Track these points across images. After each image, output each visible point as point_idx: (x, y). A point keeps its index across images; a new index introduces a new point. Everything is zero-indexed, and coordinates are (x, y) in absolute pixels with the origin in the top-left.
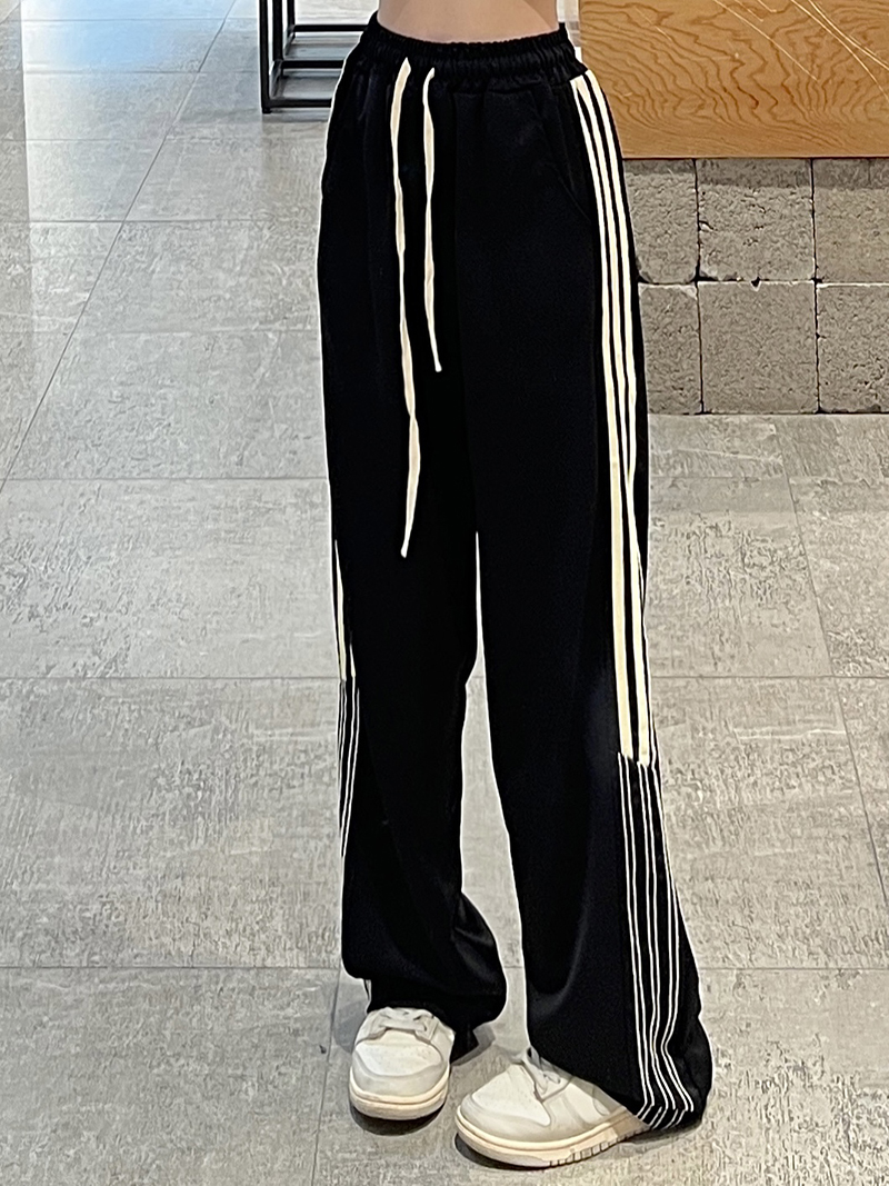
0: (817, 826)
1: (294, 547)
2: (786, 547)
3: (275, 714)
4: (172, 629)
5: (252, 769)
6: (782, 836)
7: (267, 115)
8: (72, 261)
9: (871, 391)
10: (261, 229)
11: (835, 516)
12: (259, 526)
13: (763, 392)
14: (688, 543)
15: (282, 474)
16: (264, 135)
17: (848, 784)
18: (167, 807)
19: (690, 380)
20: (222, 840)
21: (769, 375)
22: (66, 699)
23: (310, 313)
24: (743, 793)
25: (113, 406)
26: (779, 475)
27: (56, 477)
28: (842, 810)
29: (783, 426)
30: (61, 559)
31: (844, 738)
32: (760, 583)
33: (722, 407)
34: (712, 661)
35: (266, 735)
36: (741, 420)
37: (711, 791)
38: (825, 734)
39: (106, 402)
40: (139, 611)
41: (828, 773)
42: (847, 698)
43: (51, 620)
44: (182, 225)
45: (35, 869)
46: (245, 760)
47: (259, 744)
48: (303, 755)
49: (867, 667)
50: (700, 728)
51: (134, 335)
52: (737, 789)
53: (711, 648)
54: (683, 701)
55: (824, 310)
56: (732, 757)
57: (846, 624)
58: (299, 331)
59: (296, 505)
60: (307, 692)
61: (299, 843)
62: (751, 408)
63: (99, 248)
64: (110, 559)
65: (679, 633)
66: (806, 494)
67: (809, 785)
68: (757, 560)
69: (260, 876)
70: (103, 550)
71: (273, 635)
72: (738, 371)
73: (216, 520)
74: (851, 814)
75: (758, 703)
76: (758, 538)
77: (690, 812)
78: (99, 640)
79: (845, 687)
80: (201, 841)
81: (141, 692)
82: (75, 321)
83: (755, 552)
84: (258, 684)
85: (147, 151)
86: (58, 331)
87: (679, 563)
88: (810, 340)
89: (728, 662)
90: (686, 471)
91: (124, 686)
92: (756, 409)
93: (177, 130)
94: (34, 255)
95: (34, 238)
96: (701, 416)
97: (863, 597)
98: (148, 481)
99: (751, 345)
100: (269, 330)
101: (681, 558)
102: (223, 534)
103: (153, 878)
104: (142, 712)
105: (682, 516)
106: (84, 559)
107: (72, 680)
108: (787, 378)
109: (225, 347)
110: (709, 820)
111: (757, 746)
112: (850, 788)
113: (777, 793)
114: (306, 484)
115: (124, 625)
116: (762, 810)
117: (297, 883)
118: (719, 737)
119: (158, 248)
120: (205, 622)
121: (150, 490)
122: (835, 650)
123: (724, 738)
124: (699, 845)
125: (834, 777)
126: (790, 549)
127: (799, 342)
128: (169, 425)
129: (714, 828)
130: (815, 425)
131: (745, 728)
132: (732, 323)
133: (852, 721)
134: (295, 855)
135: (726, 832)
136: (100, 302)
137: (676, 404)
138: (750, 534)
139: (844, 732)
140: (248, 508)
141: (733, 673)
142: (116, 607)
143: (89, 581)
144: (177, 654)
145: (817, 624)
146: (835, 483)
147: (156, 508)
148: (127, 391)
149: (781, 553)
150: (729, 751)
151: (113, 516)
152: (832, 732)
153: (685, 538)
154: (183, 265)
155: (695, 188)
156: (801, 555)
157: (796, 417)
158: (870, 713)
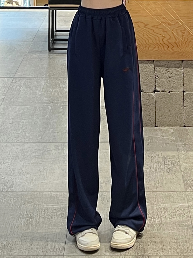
0: (180, 227)
1: (54, 160)
2: (175, 160)
3: (49, 200)
4: (24, 180)
5: (43, 213)
6: (171, 229)
7: (50, 52)
10: (47, 80)
11: (187, 152)
12: (46, 154)
13: (171, 121)
14: (151, 159)
15: (52, 141)
16: (49, 57)
17: (188, 217)
18: (22, 223)
19: (153, 118)
20: (36, 229)
21: (172, 117)
23: (59, 101)
24: (162, 219)
25: (10, 124)
26: (174, 142)
28: (186, 223)
29: (175, 130)
32: (168, 169)
33: (161, 125)
34: (156, 188)
35: (46, 206)
36: (165, 129)
37: (155, 219)
38: (182, 205)
39: (8, 123)
40: (16, 175)
41: (183, 214)
42: (189, 197)
44: (28, 79)
47: (45, 208)
48: (55, 211)
50: (153, 204)
51: (16, 107)
52: (161, 218)
53: (156, 185)
54: (149, 197)
55: (186, 100)
56: (160, 211)
57: (189, 179)
58: (56, 106)
59: (55, 149)
60: (56, 195)
61: (54, 230)
62: (167, 125)
63: (7, 84)
64: (9, 162)
65: (148, 181)
66: (180, 147)
67: (178, 217)
68: (168, 163)
70: (7, 160)
71: (49, 181)
72: (165, 116)
73: (35, 153)
74: (188, 224)
75: (167, 198)
76: (169, 158)
77: (150, 224)
78: (6, 182)
79: (188, 194)
80: (31, 230)
81: (16, 195)
82: (1, 103)
83: (167, 161)
84: (45, 193)
85: (19, 60)
87: (148, 164)
88: (182, 108)
89: (160, 188)
90: (151, 141)
91: (12, 193)
92: (169, 126)
93: (27, 55)
96: (155, 128)
98: (19, 143)
99: (168, 109)
100: (49, 106)
101: (149, 162)
102: (37, 156)
104: (17, 200)
105: (150, 152)
106: (3, 163)
108: (177, 118)
109: (38, 110)
110: (154, 225)
111: (166, 208)
113: (171, 219)
114: (57, 144)
115: (12, 179)
116: (167, 223)
118: (157, 206)
119: (22, 85)
120: (32, 178)
121: (19, 145)
122: (186, 185)
123: (158, 206)
125: (184, 215)
126: (176, 160)
127: (179, 108)
128: (24, 129)
129: (155, 227)
131: (164, 204)
132: (163, 103)
133: (189, 202)
134: (53, 233)
135: (158, 228)
136: (7, 98)
137: (149, 124)
138: (166, 157)
139: (187, 205)
140: (43, 150)
141: (161, 190)
142: (10, 174)
143: (4, 168)
144: (25, 186)
145: (182, 179)
146: (187, 144)
147: (21, 150)
148: (14, 120)
149: (174, 162)
150: (159, 209)
151: (10, 152)
152: (185, 205)
153: (150, 158)
154: (28, 89)
155: (154, 67)
156: (179, 162)
157: (178, 128)
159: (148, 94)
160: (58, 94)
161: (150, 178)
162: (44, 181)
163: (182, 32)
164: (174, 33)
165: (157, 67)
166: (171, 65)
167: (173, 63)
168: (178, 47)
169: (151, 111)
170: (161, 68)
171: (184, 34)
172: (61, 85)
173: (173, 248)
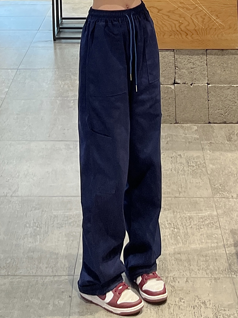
0: (208, 239)
2: (200, 161)
9: (224, 117)
11: (214, 152)
13: (194, 117)
14: (171, 159)
17: (217, 228)
19: (172, 113)
21: (195, 112)
26: (198, 141)
28: (216, 235)
29: (199, 127)
31: (216, 215)
32: (193, 171)
33: (182, 121)
34: (179, 193)
36: (187, 125)
37: (179, 229)
38: (211, 214)
41: (212, 224)
42: (217, 203)
49: (223, 195)
50: (175, 211)
52: (187, 229)
53: (178, 189)
54: (171, 204)
55: (210, 93)
56: (185, 220)
57: (217, 183)
62: (190, 122)
66: (205, 146)
67: (206, 228)
68: (192, 164)
72: (187, 111)
74: (218, 236)
75: (192, 205)
76: (193, 158)
77: (173, 235)
79: (217, 200)
83: (192, 162)
88: (206, 102)
89: (183, 193)
90: (171, 139)
92: (192, 122)
96: (176, 124)
99: (190, 103)
101: (169, 164)
111: (192, 217)
113: (198, 230)
116: (193, 234)
118: (181, 214)
122: (214, 190)
123: (183, 214)
124: (176, 244)
125: (213, 226)
126: (201, 161)
127: (203, 102)
129: (180, 240)
130: (208, 127)
131: (189, 212)
132: (184, 97)
133: (218, 210)
135: (183, 241)
137: (168, 121)
138: (190, 157)
139: (216, 213)
141: (185, 196)
145: (208, 183)
146: (213, 143)
149: (198, 163)
150: (184, 218)
152: (213, 213)
155: (174, 57)
156: (204, 163)
157: (202, 124)
158: (223, 208)
159: (167, 87)
163: (202, 18)
164: (193, 19)
168: (198, 35)
169: (170, 106)
171: (204, 20)
173: (201, 268)
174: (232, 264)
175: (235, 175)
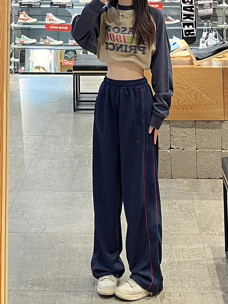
0: (197, 266)
1: (82, 206)
3: (78, 241)
4: (56, 223)
5: (74, 252)
6: (189, 267)
8: (33, 144)
9: (209, 174)
10: (73, 138)
11: (201, 201)
12: (74, 201)
13: (185, 174)
15: (79, 190)
18: (56, 260)
19: (169, 171)
20: (68, 267)
21: (186, 170)
22: (33, 237)
23: (84, 156)
24: (181, 259)
26: (189, 192)
27: (30, 190)
29: (189, 181)
30: (32, 207)
31: (203, 247)
32: (184, 215)
33: (176, 177)
34: (174, 231)
35: (76, 245)
36: (180, 180)
37: (174, 258)
38: (198, 247)
39: (40, 174)
40: (49, 219)
41: (199, 255)
42: (203, 239)
43: (29, 221)
44: (57, 137)
45: (28, 272)
46: (72, 250)
47: (75, 247)
48: (84, 250)
49: (208, 233)
50: (171, 245)
51: (47, 160)
52: (179, 258)
53: (174, 228)
54: (168, 239)
55: (198, 156)
56: (178, 251)
57: (203, 224)
58: (82, 160)
59: (82, 197)
60: (85, 236)
61: (84, 268)
63: (38, 141)
64: (42, 208)
65: (167, 225)
66: (194, 196)
67: (195, 257)
68: (184, 210)
69: (76, 274)
70: (40, 206)
71: (78, 224)
72: (179, 169)
73: (65, 200)
74: (204, 263)
75: (184, 240)
76: (184, 205)
77: (169, 262)
78: (40, 225)
79: (203, 237)
80: (63, 267)
81: (50, 236)
82: (33, 157)
83: (183, 208)
84: (75, 234)
86: (30, 159)
87: (166, 210)
88: (195, 163)
89: (177, 231)
90: (168, 191)
91: (46, 234)
92: (183, 177)
93: (55, 115)
94: (24, 143)
95: (24, 139)
96: (171, 179)
97: (207, 218)
98: (50, 192)
99: (182, 163)
100: (76, 160)
101: (167, 209)
102: (67, 203)
103: (53, 274)
104: (50, 240)
105: (167, 200)
106: (37, 208)
107: (34, 233)
108: (190, 171)
109: (66, 163)
110: (174, 264)
111: (184, 249)
112: (204, 258)
113: (188, 259)
114: (84, 193)
115: (46, 222)
116: (185, 262)
117: (84, 276)
118: (175, 247)
119: (51, 142)
120: (63, 221)
121: (50, 193)
122: (201, 229)
123: (177, 247)
124: (171, 269)
126: (191, 208)
127: (193, 163)
128: (55, 179)
130: (196, 181)
131: (181, 245)
132: (178, 159)
133: (204, 244)
134: (83, 270)
135: (177, 267)
136: (39, 153)
137: (166, 176)
138: (182, 204)
139: (203, 246)
140: (72, 197)
141: (179, 233)
142: (44, 218)
143: (38, 212)
144: (57, 228)
145: (197, 223)
146: (201, 194)
147: (52, 197)
148: (45, 172)
149: (189, 208)
150: (177, 250)
151: (43, 198)
152: (200, 246)
153: (168, 205)
154: (57, 146)
155: (170, 127)
156: (193, 209)
157: (192, 179)
158: (208, 242)
159: (164, 151)
160: (84, 150)
161: (168, 223)
162: (74, 224)
163: (195, 96)
164: (187, 96)
165: (172, 128)
166: (185, 125)
167: (187, 123)
168: (192, 109)
169: (167, 165)
170: (176, 128)
171: (196, 98)
172: (86, 142)
173: (191, 286)
174: (215, 282)
175: (218, 218)
